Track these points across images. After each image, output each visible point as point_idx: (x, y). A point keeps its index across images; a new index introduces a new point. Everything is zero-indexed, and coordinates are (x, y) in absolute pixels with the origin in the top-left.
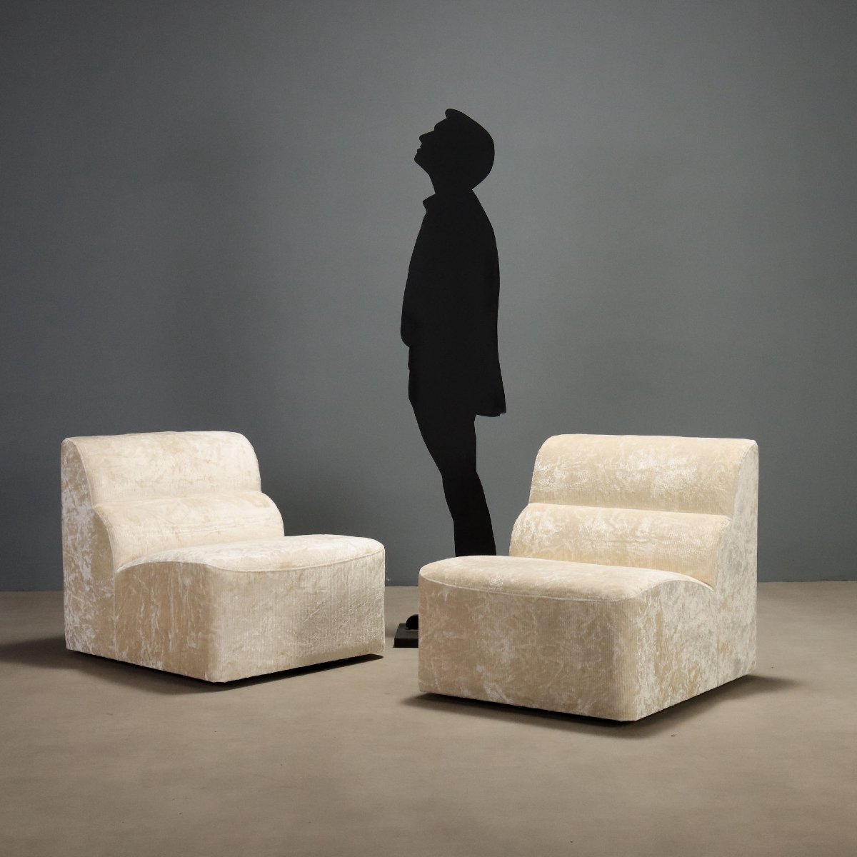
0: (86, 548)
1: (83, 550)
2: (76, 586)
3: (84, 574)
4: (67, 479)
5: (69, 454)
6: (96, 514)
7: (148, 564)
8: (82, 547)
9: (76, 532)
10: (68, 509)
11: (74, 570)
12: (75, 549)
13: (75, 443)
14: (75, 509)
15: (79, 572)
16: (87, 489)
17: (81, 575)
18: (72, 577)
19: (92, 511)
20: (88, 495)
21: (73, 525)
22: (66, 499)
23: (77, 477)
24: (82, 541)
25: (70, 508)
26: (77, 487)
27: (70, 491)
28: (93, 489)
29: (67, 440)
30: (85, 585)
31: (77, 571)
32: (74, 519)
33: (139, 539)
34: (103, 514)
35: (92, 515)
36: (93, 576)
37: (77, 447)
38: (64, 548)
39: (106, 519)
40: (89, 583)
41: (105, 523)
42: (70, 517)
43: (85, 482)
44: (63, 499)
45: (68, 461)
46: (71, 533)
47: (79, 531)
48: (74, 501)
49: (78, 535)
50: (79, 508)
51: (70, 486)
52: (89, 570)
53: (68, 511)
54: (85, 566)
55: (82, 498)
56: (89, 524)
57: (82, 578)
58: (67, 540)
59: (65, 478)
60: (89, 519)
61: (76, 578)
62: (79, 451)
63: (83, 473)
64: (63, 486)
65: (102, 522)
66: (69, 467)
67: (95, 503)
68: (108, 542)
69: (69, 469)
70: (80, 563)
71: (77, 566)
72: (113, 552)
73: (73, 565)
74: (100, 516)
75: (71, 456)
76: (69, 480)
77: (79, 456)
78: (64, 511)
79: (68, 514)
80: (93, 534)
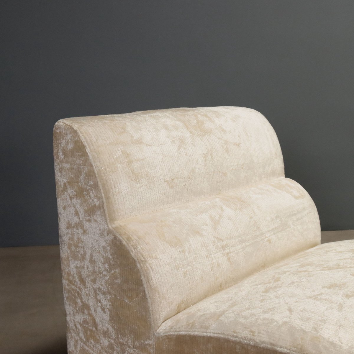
0: (101, 283)
1: (95, 286)
2: (85, 332)
3: (98, 320)
4: (65, 181)
5: (67, 143)
6: (115, 237)
7: (228, 341)
8: (94, 281)
9: (83, 258)
10: (69, 223)
11: (82, 310)
12: (83, 281)
13: (76, 127)
14: (80, 225)
15: (90, 315)
16: (99, 198)
17: (94, 320)
18: (79, 318)
19: (109, 232)
20: (101, 207)
21: (77, 246)
22: (64, 208)
23: (82, 178)
24: (94, 272)
25: (73, 223)
26: (81, 193)
27: (71, 198)
28: (108, 198)
29: (62, 123)
30: (102, 337)
31: (86, 311)
32: (79, 239)
33: (185, 274)
34: (129, 239)
35: (110, 238)
36: (113, 327)
37: (78, 131)
38: (64, 275)
39: (135, 247)
40: (106, 334)
41: (133, 254)
42: (73, 234)
43: (95, 186)
44: (60, 209)
45: (65, 153)
46: (75, 257)
47: (88, 256)
48: (77, 214)
49: (87, 263)
50: (86, 224)
51: (71, 191)
52: (106, 317)
53: (69, 226)
54: (99, 309)
55: (91, 211)
56: (106, 251)
57: (95, 324)
58: (69, 265)
59: (61, 179)
60: (104, 244)
61: (85, 321)
62: (83, 139)
63: (91, 174)
64: (59, 189)
65: (128, 252)
66: (67, 162)
67: (112, 220)
68: (139, 283)
69: (67, 166)
70: (91, 303)
71: (86, 306)
72: (149, 301)
73: (79, 301)
74: (124, 243)
75: (70, 146)
76: (68, 182)
77: (84, 147)
78: (62, 226)
79: (70, 231)
80: (111, 267)
